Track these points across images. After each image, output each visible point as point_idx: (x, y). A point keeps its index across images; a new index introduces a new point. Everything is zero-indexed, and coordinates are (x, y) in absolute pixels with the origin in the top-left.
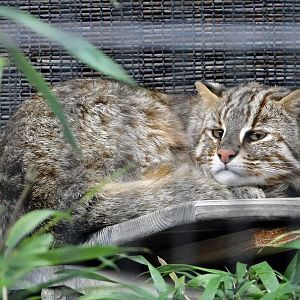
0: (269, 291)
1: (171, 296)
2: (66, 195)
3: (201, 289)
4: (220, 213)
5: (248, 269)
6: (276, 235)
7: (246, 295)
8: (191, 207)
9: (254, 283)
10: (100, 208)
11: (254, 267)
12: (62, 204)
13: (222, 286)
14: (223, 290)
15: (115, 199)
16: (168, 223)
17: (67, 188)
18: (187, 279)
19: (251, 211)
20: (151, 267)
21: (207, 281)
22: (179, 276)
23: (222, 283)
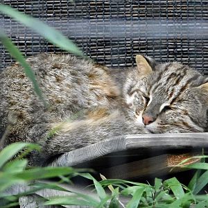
0: (178, 198)
1: (109, 201)
2: (31, 132)
3: (130, 196)
4: (143, 143)
5: (162, 182)
6: (182, 159)
7: (161, 201)
8: (123, 139)
9: (167, 193)
10: (56, 141)
11: (167, 181)
12: (29, 139)
13: (144, 194)
14: (146, 197)
15: (65, 135)
16: (107, 150)
17: (31, 127)
18: (120, 189)
19: (165, 142)
20: (95, 181)
21: (135, 191)
22: (115, 187)
23: (145, 192)
